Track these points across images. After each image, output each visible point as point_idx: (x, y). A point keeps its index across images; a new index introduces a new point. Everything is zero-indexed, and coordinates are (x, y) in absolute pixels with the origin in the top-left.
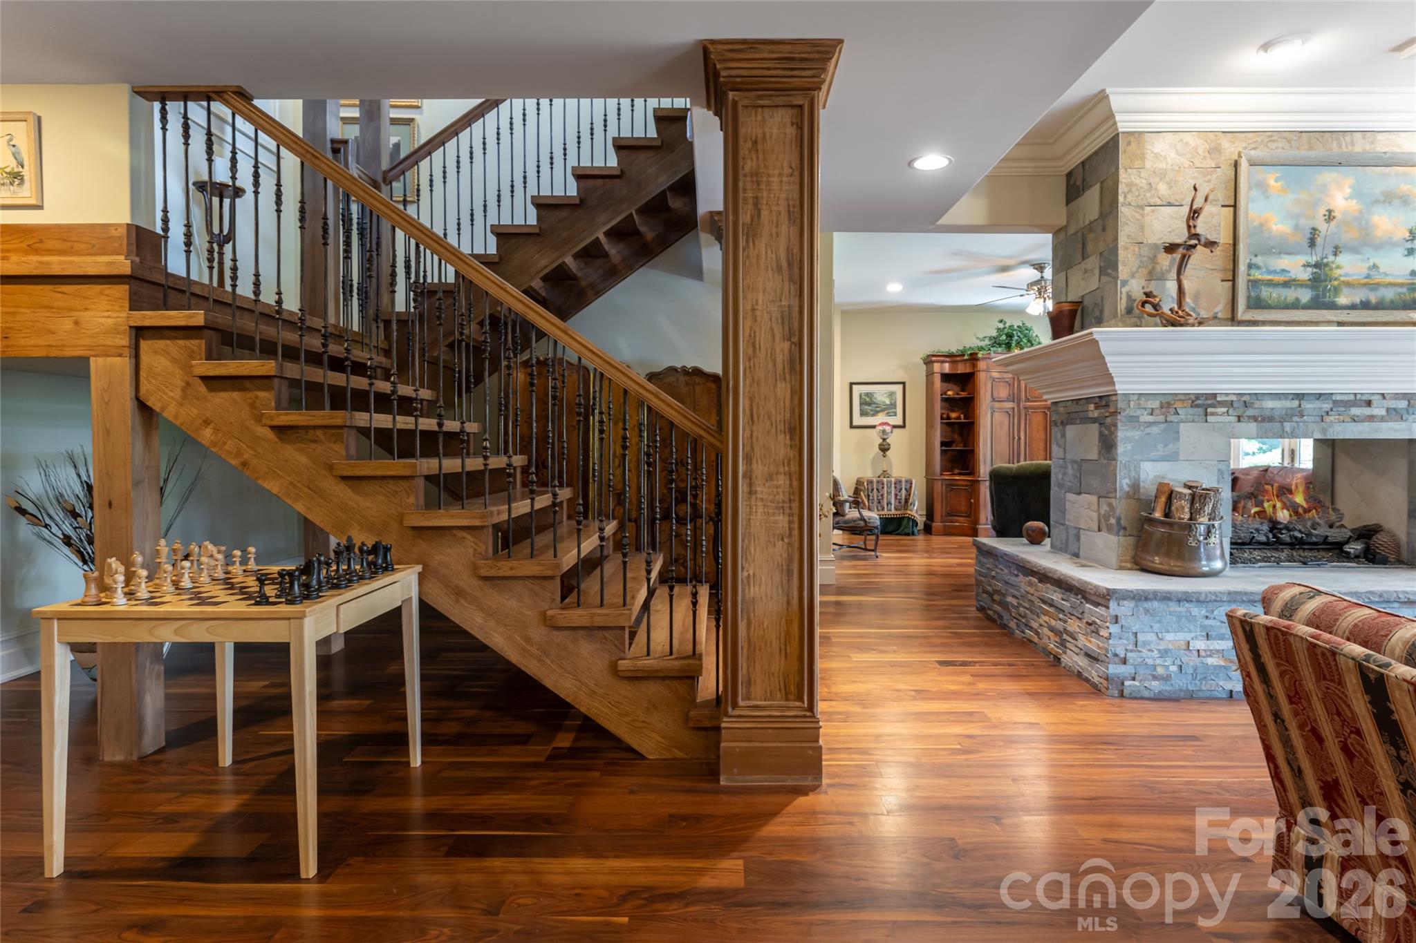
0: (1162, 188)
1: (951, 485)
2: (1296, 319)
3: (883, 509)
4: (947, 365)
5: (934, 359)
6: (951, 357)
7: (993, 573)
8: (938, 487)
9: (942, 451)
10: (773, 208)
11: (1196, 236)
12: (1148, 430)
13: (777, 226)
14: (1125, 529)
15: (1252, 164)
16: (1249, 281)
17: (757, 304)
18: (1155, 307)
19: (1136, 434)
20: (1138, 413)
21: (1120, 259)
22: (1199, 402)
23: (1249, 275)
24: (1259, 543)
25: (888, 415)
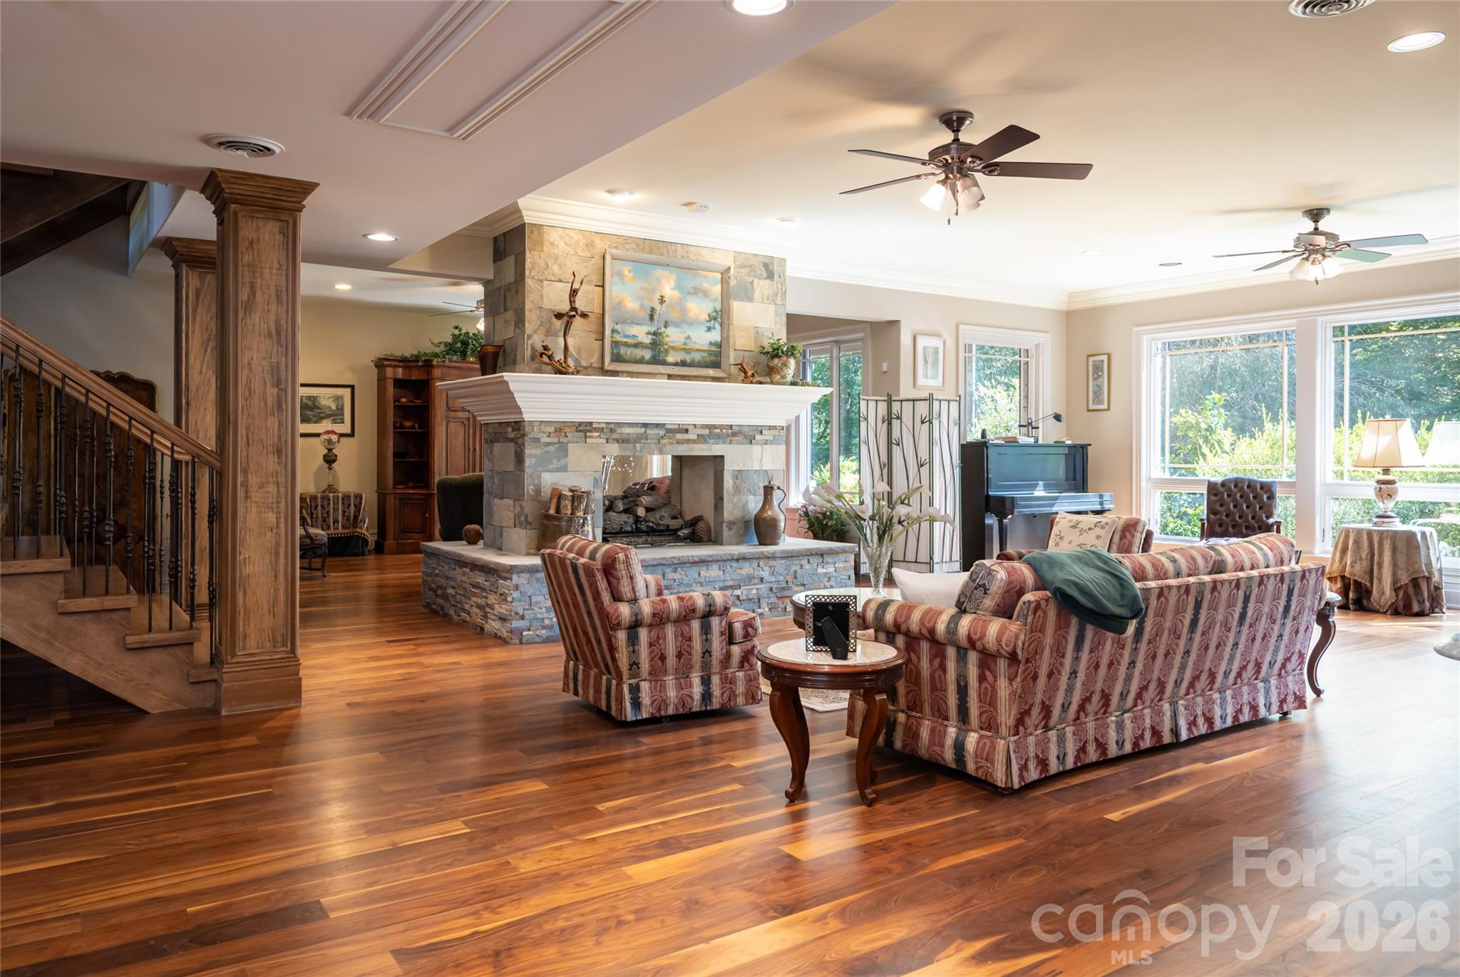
0: (556, 268)
1: (404, 500)
2: (641, 371)
3: (329, 528)
4: (400, 370)
5: (386, 363)
6: (404, 362)
7: (437, 572)
8: (391, 502)
9: (394, 462)
10: (265, 291)
11: (573, 309)
12: (547, 449)
13: (268, 304)
14: (530, 524)
15: (614, 258)
16: (612, 342)
17: (252, 359)
18: (550, 357)
19: (537, 451)
20: (540, 436)
21: (527, 318)
22: (581, 428)
23: (612, 337)
24: (626, 532)
25: (334, 422)
